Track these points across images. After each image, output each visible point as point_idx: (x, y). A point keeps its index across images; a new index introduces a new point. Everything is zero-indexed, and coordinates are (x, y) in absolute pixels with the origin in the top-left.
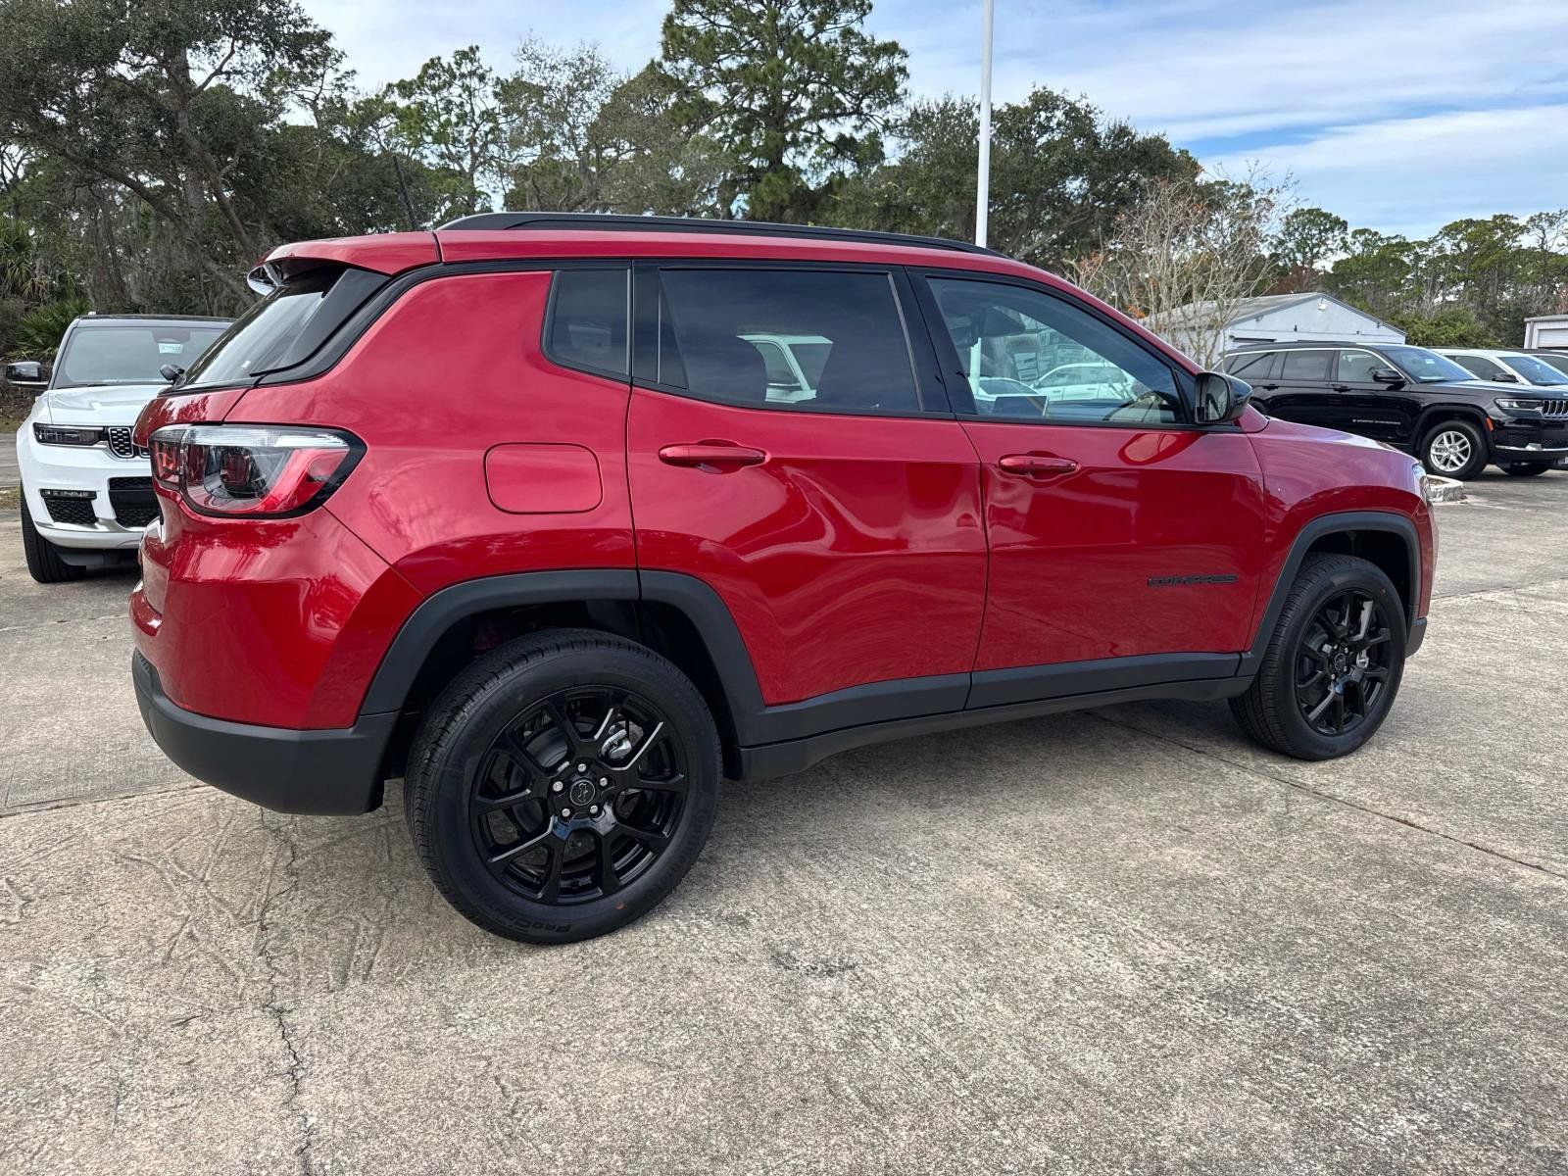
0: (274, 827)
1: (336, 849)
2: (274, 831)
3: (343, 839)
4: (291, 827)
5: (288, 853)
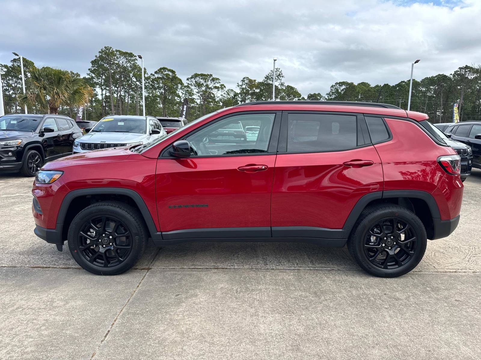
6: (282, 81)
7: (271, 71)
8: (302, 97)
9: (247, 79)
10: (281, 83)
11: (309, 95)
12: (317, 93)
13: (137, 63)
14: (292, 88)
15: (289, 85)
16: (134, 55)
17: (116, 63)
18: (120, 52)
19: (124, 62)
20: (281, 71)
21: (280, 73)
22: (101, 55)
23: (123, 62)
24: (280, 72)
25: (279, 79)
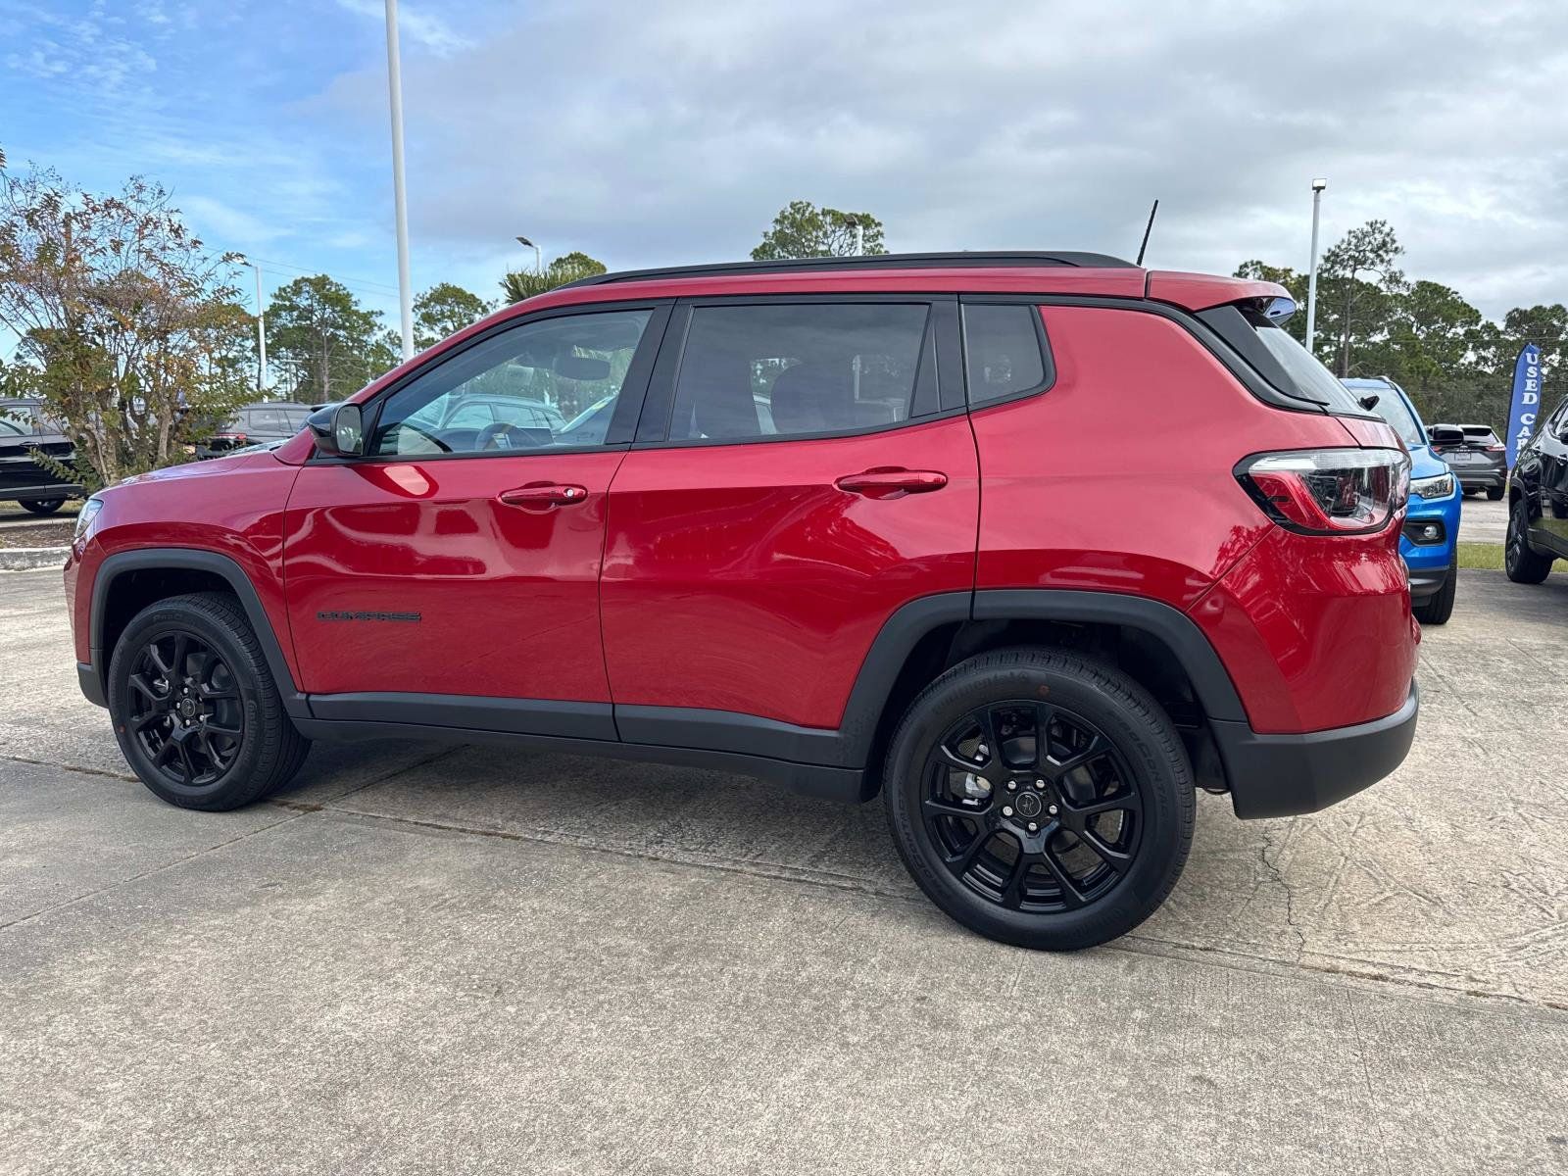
0: (1277, 885)
1: (1223, 846)
2: (1279, 880)
3: (1213, 853)
4: (1260, 879)
5: (1268, 855)
6: (1395, 268)
7: (1350, 232)
8: (1483, 322)
9: (1255, 270)
10: (1387, 276)
11: (1510, 314)
12: (1548, 305)
13: (881, 246)
14: (1438, 291)
15: (1429, 280)
16: (873, 221)
17: (822, 252)
18: (833, 215)
19: (845, 245)
20: (1392, 230)
21: (1387, 239)
22: (781, 231)
23: (841, 247)
24: (1388, 235)
25: (1382, 261)
